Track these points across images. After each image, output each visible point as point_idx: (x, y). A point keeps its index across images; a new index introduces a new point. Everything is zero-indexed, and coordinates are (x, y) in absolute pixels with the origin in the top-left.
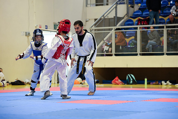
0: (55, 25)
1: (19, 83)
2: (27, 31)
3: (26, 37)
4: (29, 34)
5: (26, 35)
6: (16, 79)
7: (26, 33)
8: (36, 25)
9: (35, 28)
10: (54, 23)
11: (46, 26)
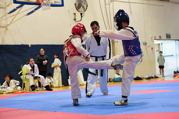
0: (167, 35)
1: (138, 79)
2: (144, 42)
3: (144, 46)
4: (146, 43)
5: (144, 44)
6: (136, 76)
7: (144, 43)
8: (151, 37)
9: (151, 39)
10: (166, 34)
11: (160, 36)
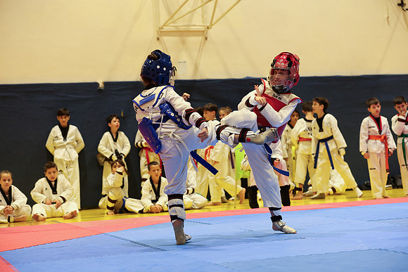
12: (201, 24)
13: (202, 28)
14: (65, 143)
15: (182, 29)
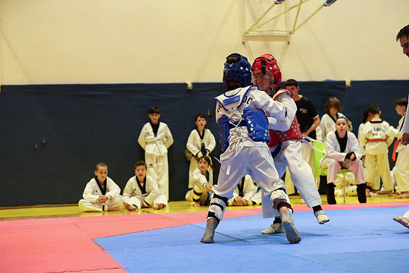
12: (285, 29)
13: (285, 34)
14: (156, 139)
15: (266, 34)
